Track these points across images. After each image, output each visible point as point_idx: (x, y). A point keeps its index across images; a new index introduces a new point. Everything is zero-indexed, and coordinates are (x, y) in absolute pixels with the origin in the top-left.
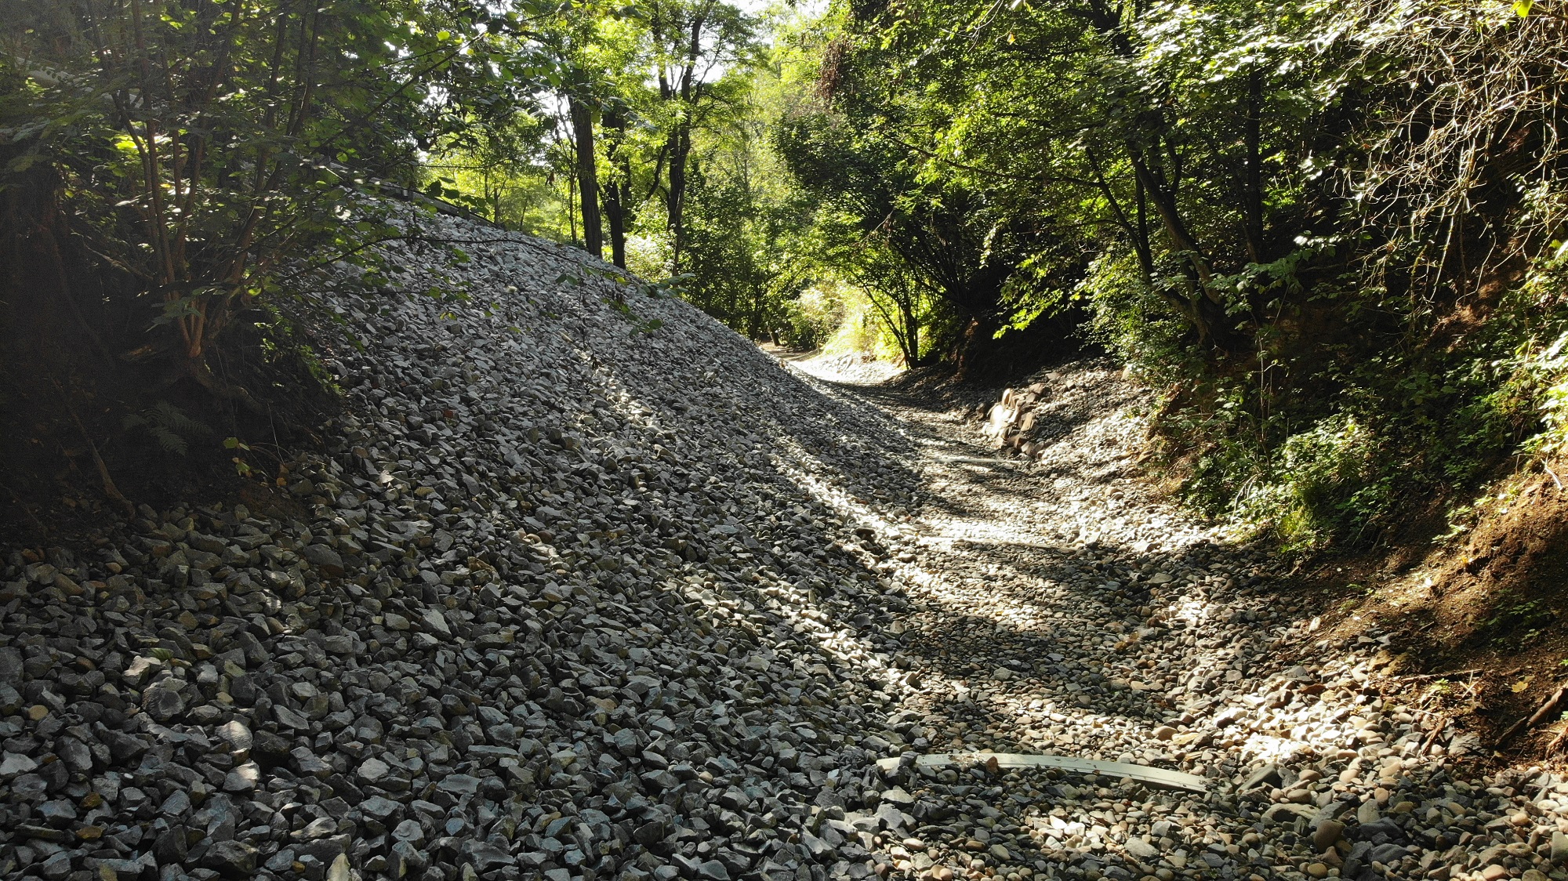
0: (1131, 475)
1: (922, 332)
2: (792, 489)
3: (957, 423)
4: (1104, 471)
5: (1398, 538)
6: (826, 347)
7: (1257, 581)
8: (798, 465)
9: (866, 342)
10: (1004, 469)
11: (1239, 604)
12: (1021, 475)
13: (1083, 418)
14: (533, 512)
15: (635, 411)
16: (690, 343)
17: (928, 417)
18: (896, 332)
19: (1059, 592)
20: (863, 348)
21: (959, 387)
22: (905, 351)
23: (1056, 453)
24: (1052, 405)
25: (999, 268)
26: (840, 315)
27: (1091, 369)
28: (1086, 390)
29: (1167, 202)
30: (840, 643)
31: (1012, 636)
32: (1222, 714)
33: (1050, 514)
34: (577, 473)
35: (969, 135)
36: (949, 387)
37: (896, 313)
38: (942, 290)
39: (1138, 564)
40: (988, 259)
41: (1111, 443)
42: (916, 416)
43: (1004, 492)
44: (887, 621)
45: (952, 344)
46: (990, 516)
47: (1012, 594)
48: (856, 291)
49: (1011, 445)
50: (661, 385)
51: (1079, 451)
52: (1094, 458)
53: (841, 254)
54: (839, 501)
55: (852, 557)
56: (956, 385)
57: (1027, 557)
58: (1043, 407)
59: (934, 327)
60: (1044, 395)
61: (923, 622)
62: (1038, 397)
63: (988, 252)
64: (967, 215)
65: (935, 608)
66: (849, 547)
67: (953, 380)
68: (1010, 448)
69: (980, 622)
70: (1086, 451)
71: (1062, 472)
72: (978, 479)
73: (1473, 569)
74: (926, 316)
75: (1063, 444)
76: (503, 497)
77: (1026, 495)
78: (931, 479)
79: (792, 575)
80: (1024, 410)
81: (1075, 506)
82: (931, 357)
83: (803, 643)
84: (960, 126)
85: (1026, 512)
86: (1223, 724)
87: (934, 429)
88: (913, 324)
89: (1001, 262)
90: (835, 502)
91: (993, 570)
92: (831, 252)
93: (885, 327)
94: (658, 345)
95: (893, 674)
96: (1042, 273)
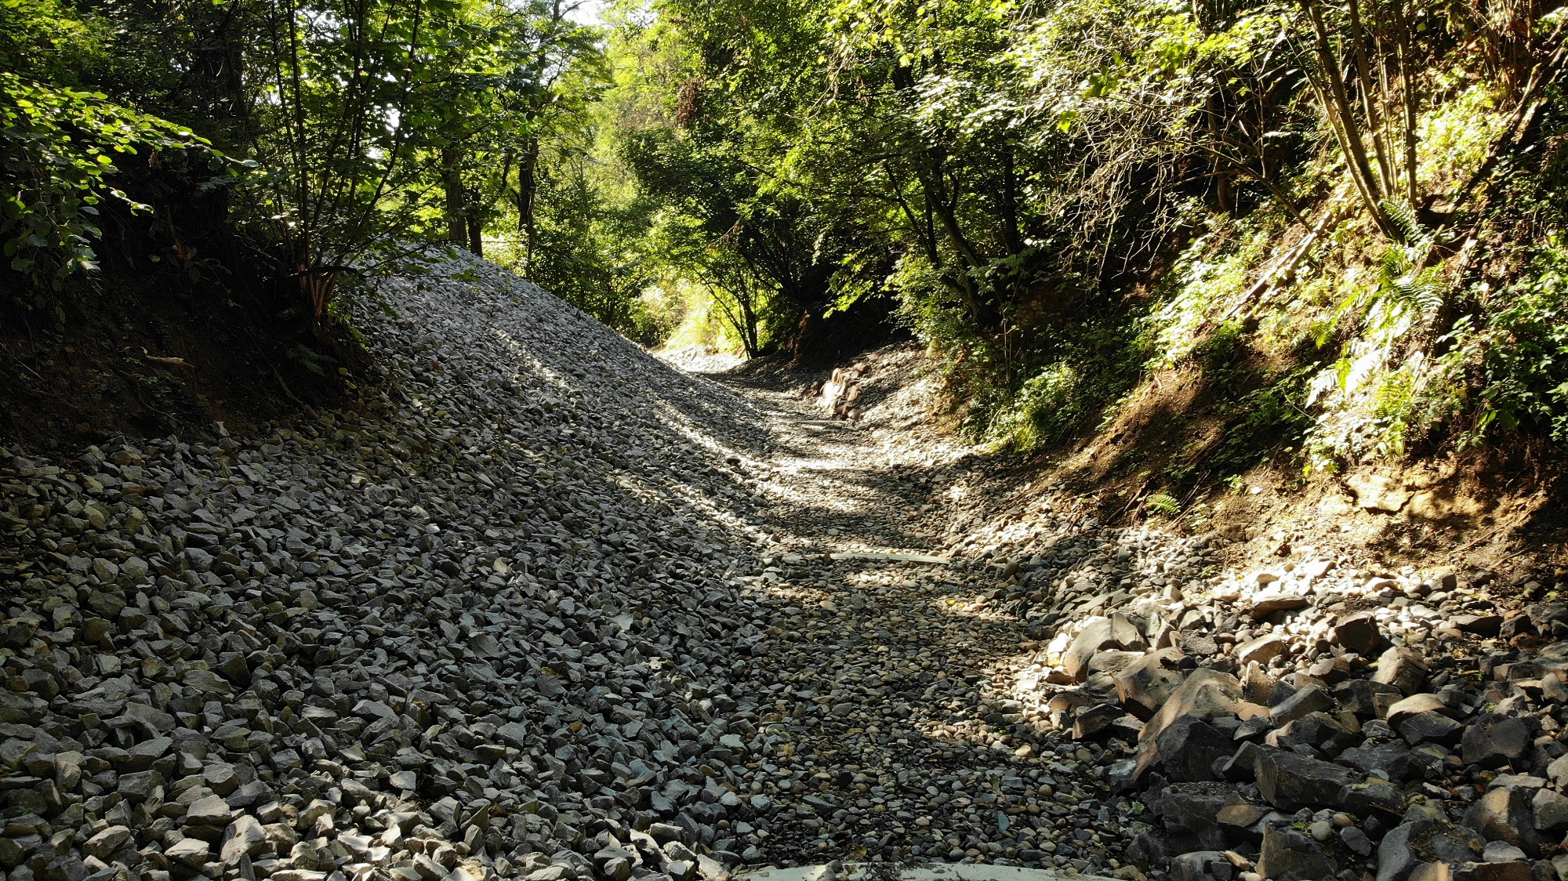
0: (928, 423)
1: (760, 325)
2: (675, 435)
3: (796, 399)
4: (909, 422)
5: (1081, 434)
6: (669, 343)
7: (1000, 471)
8: (676, 420)
9: (707, 336)
10: (834, 427)
11: (987, 485)
12: (847, 431)
13: (895, 387)
14: (509, 432)
15: (549, 375)
16: (571, 327)
17: (770, 395)
18: (736, 324)
19: (872, 492)
20: (706, 343)
21: (795, 370)
22: (746, 342)
23: (873, 414)
24: (872, 380)
25: (827, 266)
26: (681, 312)
27: (902, 350)
28: (898, 366)
29: (947, 215)
30: (727, 518)
31: (840, 515)
32: (967, 540)
33: (869, 454)
34: (527, 410)
35: (799, 162)
36: (787, 371)
37: (737, 309)
38: (779, 286)
39: (926, 473)
40: (819, 259)
41: (915, 403)
42: (761, 395)
43: (835, 442)
44: (754, 511)
45: (788, 334)
46: (826, 456)
47: (840, 494)
48: (699, 287)
49: (839, 413)
50: (560, 358)
51: (891, 410)
52: (903, 414)
53: (684, 254)
54: (710, 443)
55: (725, 476)
56: (793, 369)
57: (850, 476)
58: (865, 381)
59: (771, 321)
60: (866, 372)
61: (781, 511)
62: (861, 374)
63: (818, 253)
64: (797, 220)
65: (787, 504)
66: (724, 470)
67: (790, 365)
68: (839, 414)
69: (818, 509)
70: (896, 410)
71: (877, 426)
72: (816, 434)
73: (1114, 441)
74: (764, 311)
75: (880, 407)
76: (488, 422)
77: (851, 443)
78: (778, 436)
79: (687, 481)
80: (850, 384)
81: (887, 445)
82: (769, 348)
83: (701, 515)
84: (793, 156)
85: (851, 453)
86: (968, 544)
87: (776, 404)
88: (752, 319)
89: (828, 261)
90: (708, 444)
91: (826, 483)
92: (675, 252)
93: (727, 321)
94: (549, 328)
95: (762, 536)
96: (858, 268)
